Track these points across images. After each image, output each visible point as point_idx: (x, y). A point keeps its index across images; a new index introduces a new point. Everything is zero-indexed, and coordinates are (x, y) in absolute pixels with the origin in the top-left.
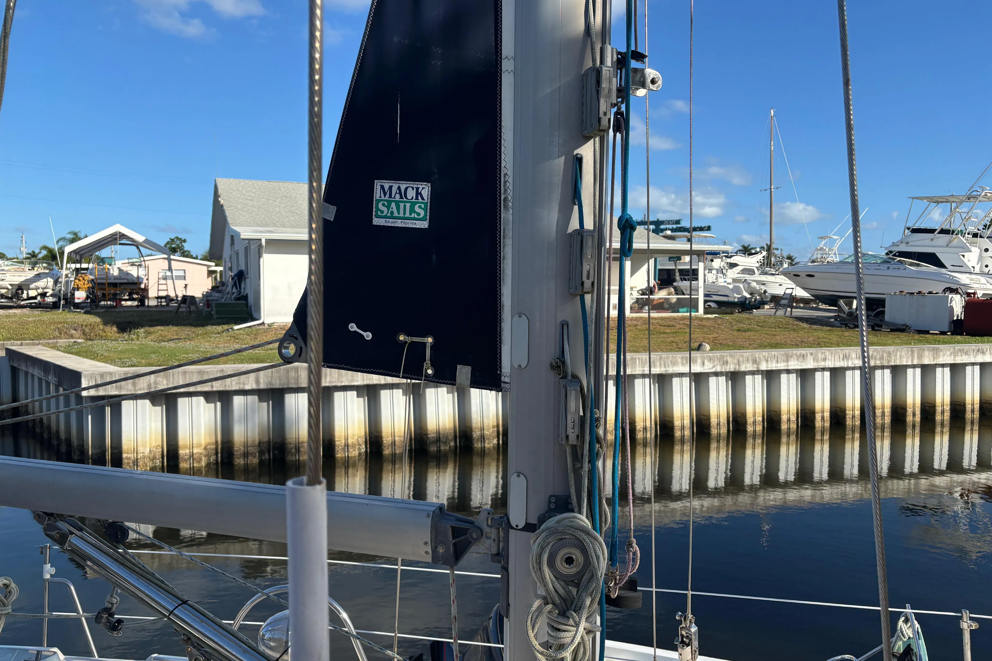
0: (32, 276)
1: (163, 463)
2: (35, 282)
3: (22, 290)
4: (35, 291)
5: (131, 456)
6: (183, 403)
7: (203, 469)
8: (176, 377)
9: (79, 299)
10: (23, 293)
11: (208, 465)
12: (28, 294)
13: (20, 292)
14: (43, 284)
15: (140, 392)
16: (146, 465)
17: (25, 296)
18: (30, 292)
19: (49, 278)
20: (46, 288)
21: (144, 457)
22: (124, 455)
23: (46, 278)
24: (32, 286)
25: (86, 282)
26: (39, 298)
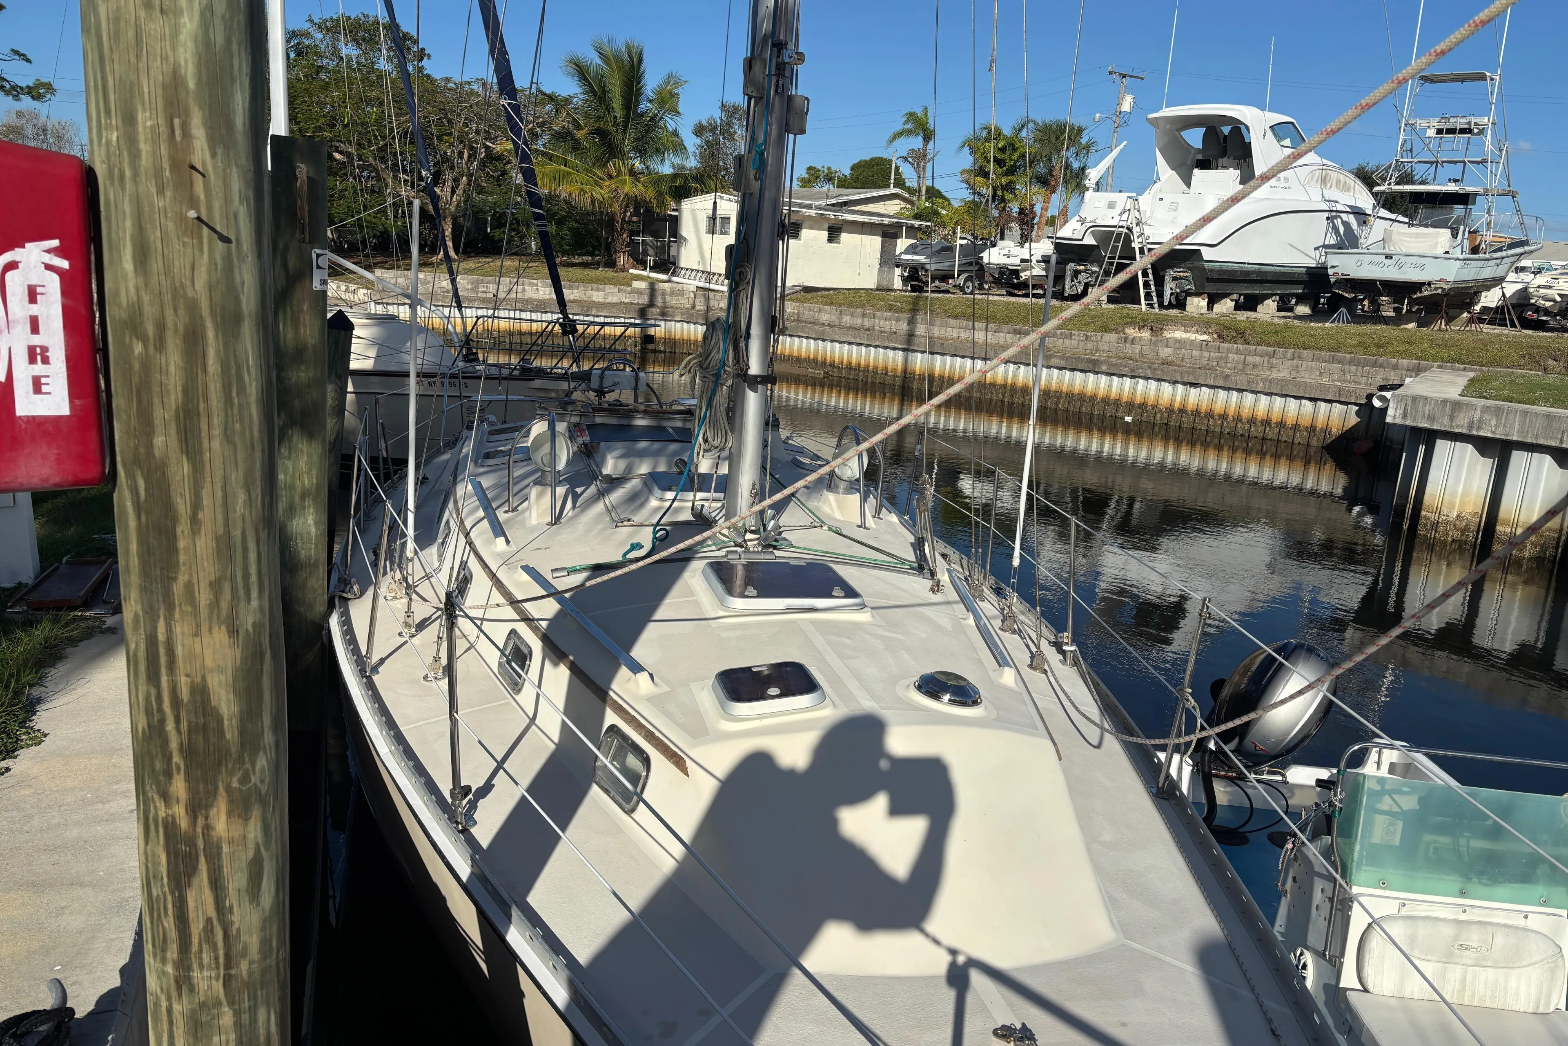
1: (1476, 539)
5: (1432, 516)
6: (1518, 458)
7: (1525, 562)
8: (1511, 417)
11: (1539, 560)
15: (1456, 430)
16: (1447, 534)
21: (1447, 522)
22: (1423, 513)
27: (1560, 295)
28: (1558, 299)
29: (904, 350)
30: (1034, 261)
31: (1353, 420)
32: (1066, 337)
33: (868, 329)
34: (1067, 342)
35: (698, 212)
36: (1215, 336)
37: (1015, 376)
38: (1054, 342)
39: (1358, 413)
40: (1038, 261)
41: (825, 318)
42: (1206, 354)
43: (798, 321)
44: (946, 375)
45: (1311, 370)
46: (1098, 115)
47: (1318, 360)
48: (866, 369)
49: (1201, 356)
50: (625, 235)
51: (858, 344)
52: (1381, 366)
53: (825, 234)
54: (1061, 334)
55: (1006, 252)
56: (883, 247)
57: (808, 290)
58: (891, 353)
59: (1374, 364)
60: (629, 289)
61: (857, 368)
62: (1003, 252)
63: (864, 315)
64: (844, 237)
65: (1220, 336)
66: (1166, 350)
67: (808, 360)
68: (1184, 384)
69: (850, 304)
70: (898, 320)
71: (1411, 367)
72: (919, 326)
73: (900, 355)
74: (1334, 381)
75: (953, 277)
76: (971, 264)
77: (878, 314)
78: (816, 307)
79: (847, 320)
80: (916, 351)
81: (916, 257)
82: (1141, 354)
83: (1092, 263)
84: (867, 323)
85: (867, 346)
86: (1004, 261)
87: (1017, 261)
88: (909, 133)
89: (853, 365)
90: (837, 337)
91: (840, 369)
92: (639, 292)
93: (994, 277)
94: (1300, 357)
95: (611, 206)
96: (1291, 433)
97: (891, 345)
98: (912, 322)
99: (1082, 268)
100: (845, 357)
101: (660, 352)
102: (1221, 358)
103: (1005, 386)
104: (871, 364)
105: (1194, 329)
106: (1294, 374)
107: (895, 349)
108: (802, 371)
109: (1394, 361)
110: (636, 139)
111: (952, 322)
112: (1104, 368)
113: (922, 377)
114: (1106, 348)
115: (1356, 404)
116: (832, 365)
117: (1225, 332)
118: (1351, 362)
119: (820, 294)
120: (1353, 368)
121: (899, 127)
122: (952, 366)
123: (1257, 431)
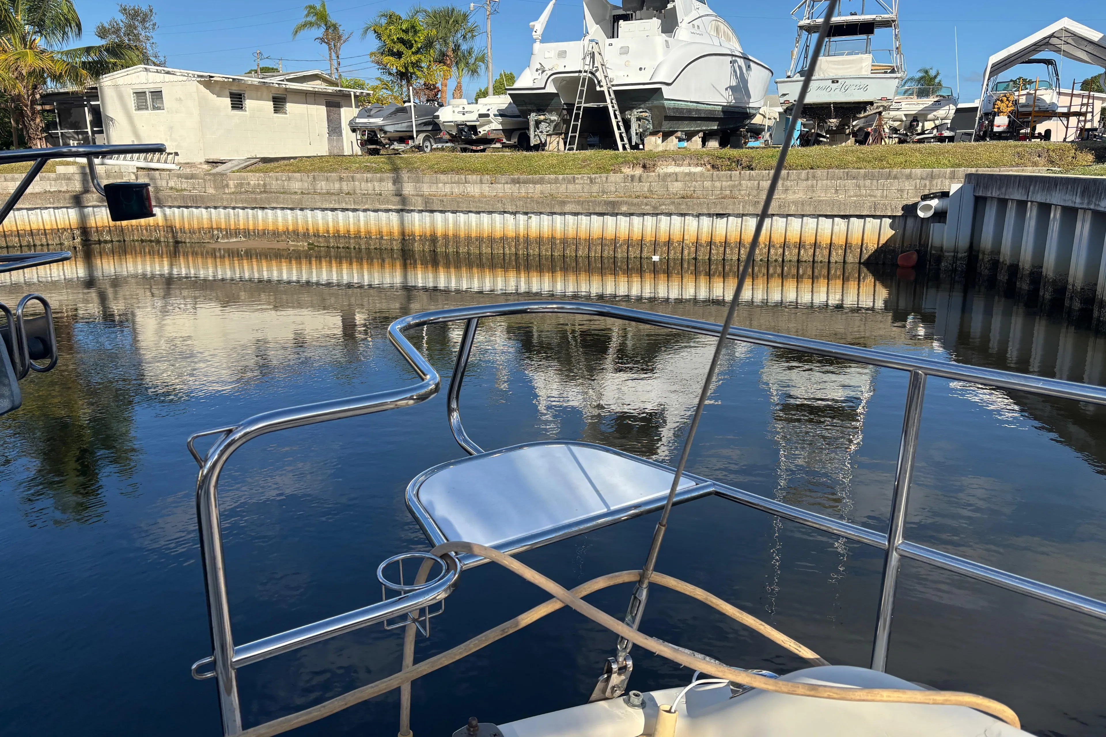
0: (930, 103)
2: (935, 110)
3: (918, 121)
4: (932, 122)
9: (999, 126)
10: (918, 125)
12: (923, 126)
13: (915, 123)
14: (944, 112)
17: (919, 129)
18: (926, 123)
19: (951, 105)
20: (945, 118)
23: (948, 104)
24: (930, 116)
25: (1010, 104)
26: (935, 131)
27: (906, 115)
28: (904, 119)
29: (398, 211)
30: (492, 116)
31: (888, 233)
32: (569, 182)
33: (348, 194)
34: (571, 187)
35: (123, 89)
36: (709, 167)
37: (527, 227)
38: (557, 188)
39: (892, 226)
40: (495, 115)
41: (296, 186)
42: (718, 184)
43: (265, 192)
44: (451, 233)
45: (826, 189)
46: (472, 5)
47: (833, 178)
48: (358, 236)
49: (713, 186)
50: (38, 120)
51: (344, 210)
52: (895, 178)
53: (270, 105)
54: (564, 179)
55: (461, 110)
56: (328, 116)
57: (265, 160)
58: (383, 215)
59: (888, 176)
60: (53, 175)
61: (347, 236)
62: (457, 110)
63: (341, 179)
64: (289, 106)
65: (713, 167)
66: (676, 184)
67: (287, 232)
68: (709, 215)
69: (321, 169)
70: (381, 180)
71: (924, 176)
72: (405, 185)
73: (394, 217)
74: (850, 197)
75: (412, 138)
76: (426, 124)
77: (358, 176)
78: (284, 176)
79: (322, 185)
80: (412, 211)
81: (372, 120)
82: (650, 191)
83: (550, 112)
84: (346, 187)
85: (354, 210)
86: (460, 118)
87: (474, 116)
88: (311, 24)
89: (342, 233)
90: (319, 205)
91: (327, 238)
92: (68, 178)
93: (451, 135)
94: (814, 177)
95: (14, 87)
96: (826, 252)
97: (383, 207)
98: (397, 181)
99: (542, 117)
100: (331, 224)
101: (106, 242)
102: (734, 186)
103: (517, 238)
104: (362, 230)
105: (686, 162)
106: (810, 194)
107: (387, 211)
108: (282, 245)
109: (907, 171)
110: (30, 10)
111: (442, 177)
112: (624, 209)
113: (423, 238)
114: (613, 189)
115: (889, 217)
116: (317, 235)
117: (718, 162)
118: (865, 177)
119: (282, 162)
120: (868, 182)
121: (302, 20)
122: (456, 223)
123: (791, 254)
